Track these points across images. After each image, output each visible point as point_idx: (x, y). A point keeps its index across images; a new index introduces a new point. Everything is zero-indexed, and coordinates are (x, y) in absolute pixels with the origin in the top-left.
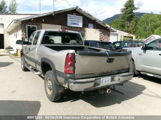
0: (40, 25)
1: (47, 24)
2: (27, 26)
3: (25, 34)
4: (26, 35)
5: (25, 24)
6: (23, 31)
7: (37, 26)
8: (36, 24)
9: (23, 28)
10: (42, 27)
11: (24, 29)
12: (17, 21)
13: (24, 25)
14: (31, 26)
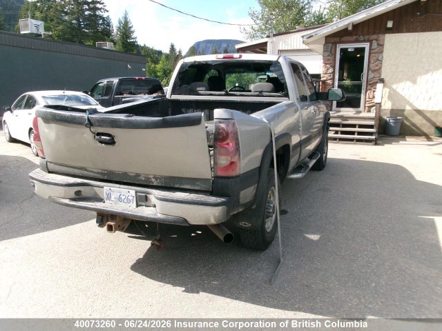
0: (376, 40)
1: (403, 32)
2: (340, 47)
3: (331, 70)
4: (334, 72)
5: (333, 43)
6: (327, 62)
7: (366, 46)
8: (367, 37)
9: (329, 56)
10: (382, 46)
11: (329, 58)
12: (310, 37)
13: (330, 48)
14: (351, 47)
